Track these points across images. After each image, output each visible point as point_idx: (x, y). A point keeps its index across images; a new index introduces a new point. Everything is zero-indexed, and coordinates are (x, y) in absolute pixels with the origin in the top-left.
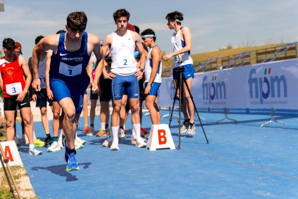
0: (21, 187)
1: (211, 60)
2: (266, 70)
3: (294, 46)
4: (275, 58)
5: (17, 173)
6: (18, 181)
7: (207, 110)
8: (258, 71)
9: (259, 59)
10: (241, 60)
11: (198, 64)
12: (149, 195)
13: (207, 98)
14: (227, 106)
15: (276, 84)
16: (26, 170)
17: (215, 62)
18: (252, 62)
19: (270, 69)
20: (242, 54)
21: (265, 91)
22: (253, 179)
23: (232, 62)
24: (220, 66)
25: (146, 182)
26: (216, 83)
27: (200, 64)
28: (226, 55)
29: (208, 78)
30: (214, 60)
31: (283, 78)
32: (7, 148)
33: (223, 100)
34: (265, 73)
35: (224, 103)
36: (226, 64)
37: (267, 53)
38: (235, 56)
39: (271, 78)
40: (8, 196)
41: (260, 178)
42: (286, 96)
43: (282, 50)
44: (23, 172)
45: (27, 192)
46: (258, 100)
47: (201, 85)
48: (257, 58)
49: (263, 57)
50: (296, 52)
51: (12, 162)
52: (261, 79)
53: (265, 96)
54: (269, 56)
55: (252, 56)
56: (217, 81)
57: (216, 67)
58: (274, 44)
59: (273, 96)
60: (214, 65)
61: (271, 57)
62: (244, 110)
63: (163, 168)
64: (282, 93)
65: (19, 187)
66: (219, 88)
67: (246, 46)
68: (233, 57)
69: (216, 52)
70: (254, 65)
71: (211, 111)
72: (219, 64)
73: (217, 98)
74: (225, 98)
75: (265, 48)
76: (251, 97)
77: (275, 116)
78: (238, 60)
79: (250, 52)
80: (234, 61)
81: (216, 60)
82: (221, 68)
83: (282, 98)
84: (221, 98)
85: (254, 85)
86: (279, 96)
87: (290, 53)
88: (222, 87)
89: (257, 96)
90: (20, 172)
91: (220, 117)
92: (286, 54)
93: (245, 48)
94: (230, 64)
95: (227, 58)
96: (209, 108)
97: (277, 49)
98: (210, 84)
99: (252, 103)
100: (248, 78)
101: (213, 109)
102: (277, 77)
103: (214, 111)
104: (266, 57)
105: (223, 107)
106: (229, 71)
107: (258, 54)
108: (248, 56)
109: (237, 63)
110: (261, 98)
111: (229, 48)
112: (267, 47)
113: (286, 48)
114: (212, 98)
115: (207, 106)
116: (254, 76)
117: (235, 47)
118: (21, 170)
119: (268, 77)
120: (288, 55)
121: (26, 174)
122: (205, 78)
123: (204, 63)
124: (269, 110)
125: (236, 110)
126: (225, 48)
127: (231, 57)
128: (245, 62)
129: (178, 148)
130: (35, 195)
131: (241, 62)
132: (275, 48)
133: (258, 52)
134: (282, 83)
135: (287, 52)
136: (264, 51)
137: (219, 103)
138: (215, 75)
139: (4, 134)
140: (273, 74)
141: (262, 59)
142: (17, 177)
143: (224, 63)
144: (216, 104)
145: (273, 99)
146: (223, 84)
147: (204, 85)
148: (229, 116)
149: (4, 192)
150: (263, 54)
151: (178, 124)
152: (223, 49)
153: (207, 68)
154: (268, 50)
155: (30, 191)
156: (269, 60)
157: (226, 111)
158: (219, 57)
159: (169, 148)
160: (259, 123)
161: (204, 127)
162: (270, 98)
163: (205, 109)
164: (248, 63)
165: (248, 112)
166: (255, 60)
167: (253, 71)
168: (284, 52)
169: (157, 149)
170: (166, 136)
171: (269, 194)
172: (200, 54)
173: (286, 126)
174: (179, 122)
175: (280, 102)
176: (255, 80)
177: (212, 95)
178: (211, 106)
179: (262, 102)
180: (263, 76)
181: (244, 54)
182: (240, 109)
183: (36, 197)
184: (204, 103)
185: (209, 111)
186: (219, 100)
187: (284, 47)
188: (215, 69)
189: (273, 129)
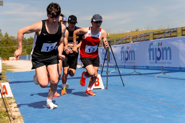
0: (12, 110)
1: (126, 37)
2: (159, 43)
3: (176, 30)
4: (164, 37)
5: (10, 101)
6: (11, 106)
7: (123, 67)
8: (154, 44)
9: (154, 37)
10: (144, 38)
11: (118, 39)
12: (89, 115)
13: (123, 60)
14: (135, 65)
15: (165, 52)
16: (15, 99)
17: (129, 39)
18: (150, 39)
19: (161, 43)
20: (145, 34)
21: (158, 56)
22: (151, 107)
23: (139, 39)
24: (131, 41)
25: (87, 108)
26: (129, 51)
27: (119, 40)
28: (135, 35)
29: (124, 48)
30: (128, 37)
31: (169, 48)
32: (4, 87)
33: (133, 61)
34: (159, 45)
35: (134, 63)
36: (135, 40)
37: (159, 34)
38: (140, 35)
39: (162, 48)
40: (5, 115)
41: (155, 107)
42: (170, 59)
43: (168, 32)
44: (13, 101)
45: (16, 112)
46: (154, 61)
47: (120, 52)
48: (153, 37)
49: (157, 36)
50: (177, 34)
51: (7, 95)
52: (156, 49)
53: (158, 59)
54: (160, 36)
55: (150, 36)
56: (130, 49)
57: (129, 41)
58: (163, 29)
59: (163, 59)
60: (128, 41)
61: (162, 37)
62: (145, 67)
63: (97, 100)
64: (168, 57)
65: (11, 110)
66: (130, 53)
67: (147, 29)
68: (139, 36)
69: (129, 33)
70: (152, 40)
71: (126, 67)
72: (131, 40)
73: (130, 60)
74: (134, 59)
75: (158, 31)
76: (150, 59)
77: (164, 71)
78: (142, 38)
79: (149, 33)
80: (139, 38)
81: (129, 38)
82: (132, 42)
83: (168, 60)
84: (132, 60)
85: (152, 52)
86: (167, 59)
87: (173, 34)
88: (133, 53)
89: (153, 59)
90: (11, 101)
91: (131, 71)
92: (171, 35)
93: (146, 31)
94: (137, 40)
95: (136, 36)
96: (125, 66)
97: (165, 31)
98: (125, 51)
99: (150, 63)
100: (148, 48)
101: (127, 66)
102: (165, 48)
103: (127, 67)
104: (159, 36)
105: (133, 65)
106: (137, 44)
107: (154, 34)
108: (148, 35)
109: (141, 40)
110: (156, 60)
111: (137, 31)
112: (160, 31)
113: (171, 31)
114: (127, 59)
115: (123, 65)
116: (152, 47)
117: (140, 30)
118: (12, 99)
119: (160, 47)
120: (172, 35)
121: (15, 102)
122: (123, 48)
123: (122, 39)
124: (160, 67)
125: (141, 67)
126: (135, 30)
127: (138, 36)
128: (146, 39)
129: (106, 88)
130: (20, 114)
131: (144, 39)
132: (164, 31)
133: (154, 33)
134: (168, 52)
135: (171, 34)
136: (158, 32)
137: (130, 63)
138: (128, 46)
139: (2, 78)
140: (163, 46)
141: (156, 37)
142: (10, 104)
143: (133, 39)
144: (129, 63)
145: (163, 61)
146: (133, 51)
147: (122, 52)
148: (137, 70)
149: (2, 112)
150: (157, 34)
151: (106, 74)
152: (133, 31)
153: (123, 42)
154: (160, 32)
155: (17, 112)
156: (160, 38)
157: (135, 68)
158: (131, 36)
159: (101, 89)
160: (154, 75)
161: (121, 76)
162: (161, 60)
163: (122, 66)
164: (148, 40)
165: (148, 68)
166: (152, 38)
167: (152, 44)
168: (170, 34)
169: (93, 89)
170: (99, 81)
171: (160, 116)
172: (119, 34)
173: (170, 77)
174: (107, 73)
175: (168, 63)
176: (152, 49)
177: (127, 58)
178: (126, 65)
179: (156, 62)
180: (157, 47)
181: (146, 34)
182: (143, 67)
183: (21, 115)
184: (122, 63)
185: (124, 67)
186: (131, 61)
187: (170, 31)
188: (129, 43)
189: (163, 78)
